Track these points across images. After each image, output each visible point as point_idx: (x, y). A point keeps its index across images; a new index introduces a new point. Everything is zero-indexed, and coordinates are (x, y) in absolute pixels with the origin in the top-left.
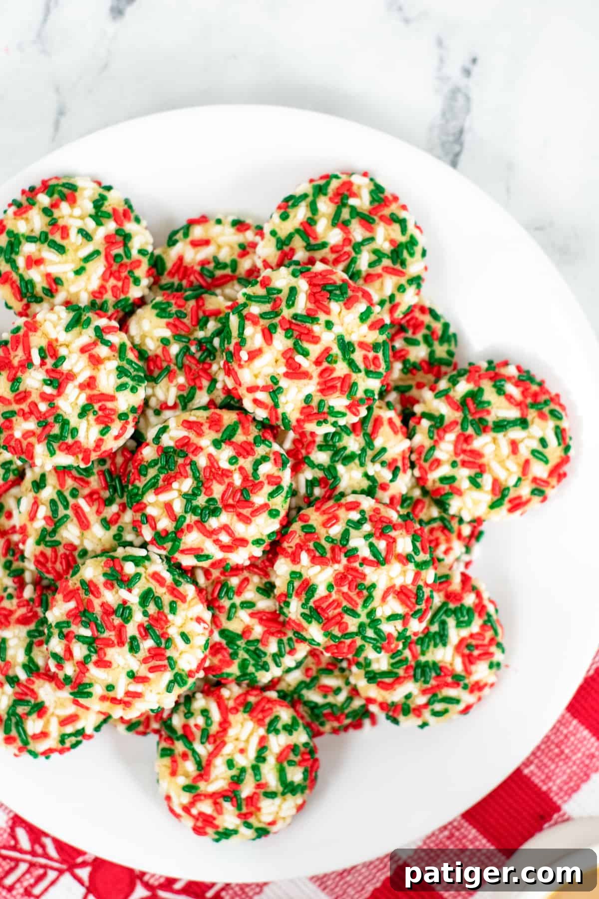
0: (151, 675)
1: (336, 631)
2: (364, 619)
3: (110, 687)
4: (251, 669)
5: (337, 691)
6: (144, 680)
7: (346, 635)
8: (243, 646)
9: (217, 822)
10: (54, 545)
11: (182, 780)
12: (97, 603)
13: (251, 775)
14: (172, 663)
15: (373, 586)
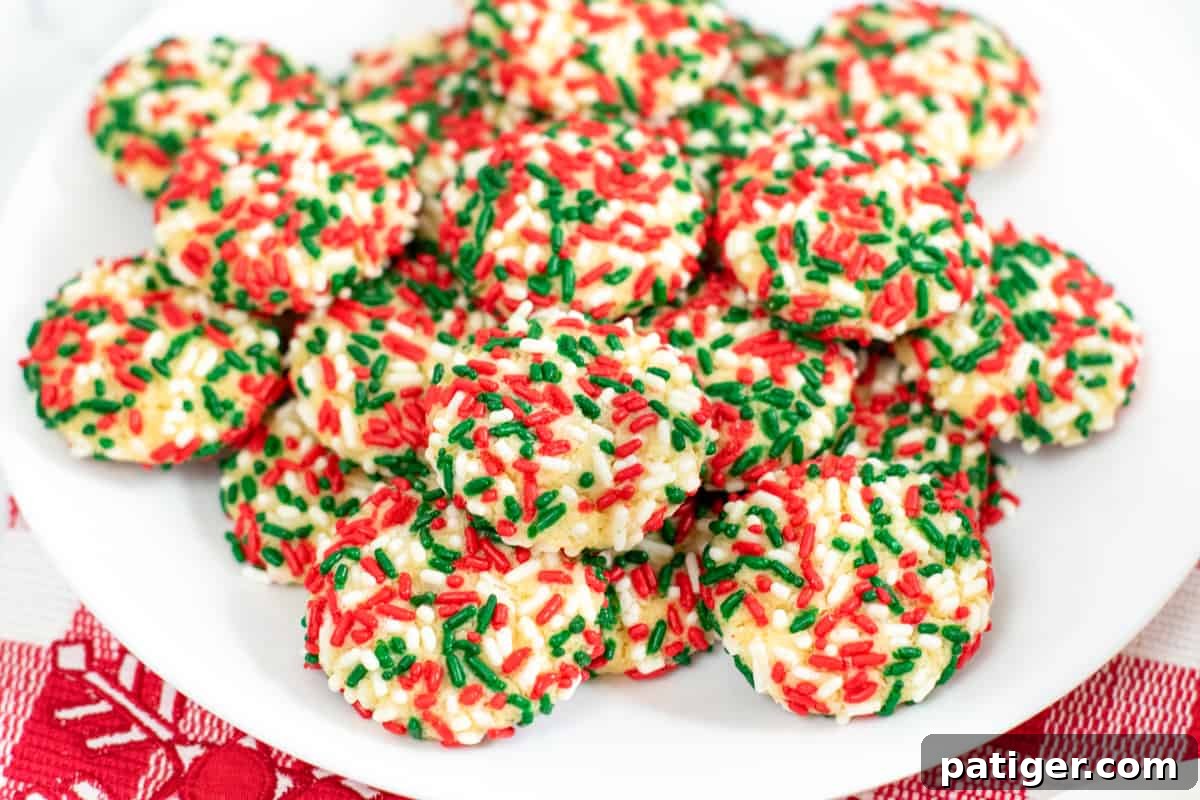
0: (639, 436)
1: (871, 275)
2: (898, 241)
3: (586, 480)
4: (784, 426)
5: (930, 445)
6: (633, 447)
7: (889, 273)
8: (751, 394)
9: (876, 649)
10: (385, 402)
11: (781, 619)
12: (496, 379)
13: (882, 550)
14: (660, 410)
15: (883, 194)
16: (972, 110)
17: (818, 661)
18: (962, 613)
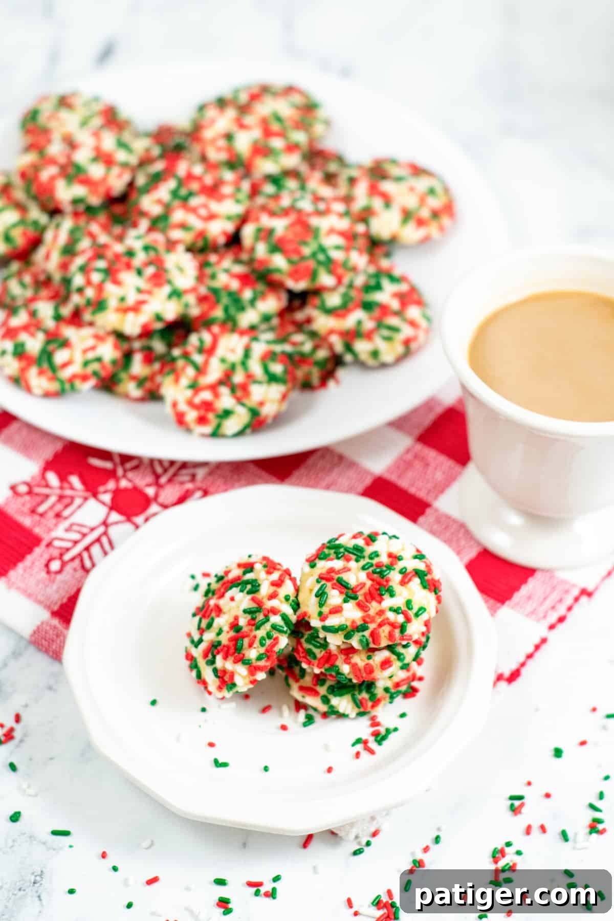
0: (153, 289)
1: (295, 257)
2: (314, 248)
3: (122, 299)
4: (233, 312)
6: (149, 292)
7: (303, 260)
8: (225, 296)
9: (216, 405)
11: (185, 382)
13: (240, 368)
15: (319, 227)
16: (407, 215)
17: (191, 403)
18: (262, 404)
